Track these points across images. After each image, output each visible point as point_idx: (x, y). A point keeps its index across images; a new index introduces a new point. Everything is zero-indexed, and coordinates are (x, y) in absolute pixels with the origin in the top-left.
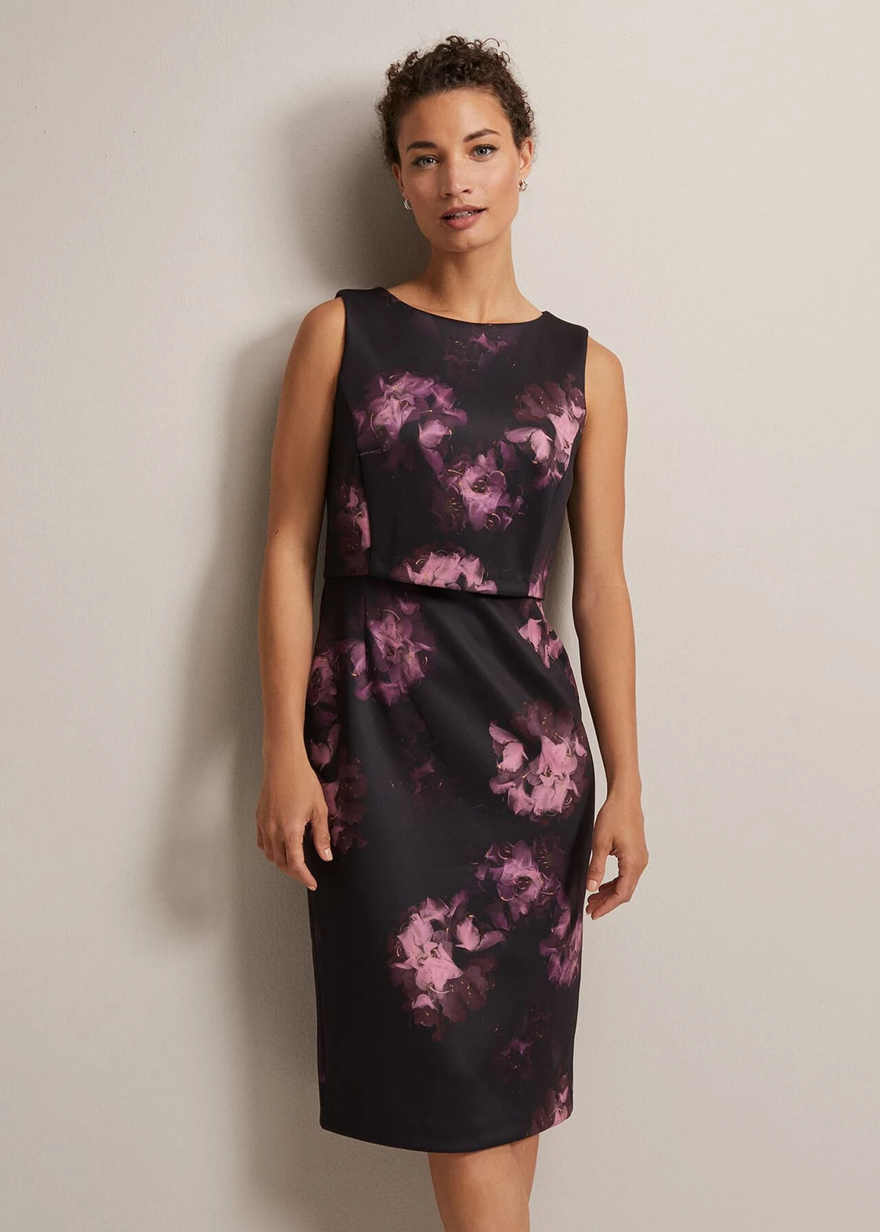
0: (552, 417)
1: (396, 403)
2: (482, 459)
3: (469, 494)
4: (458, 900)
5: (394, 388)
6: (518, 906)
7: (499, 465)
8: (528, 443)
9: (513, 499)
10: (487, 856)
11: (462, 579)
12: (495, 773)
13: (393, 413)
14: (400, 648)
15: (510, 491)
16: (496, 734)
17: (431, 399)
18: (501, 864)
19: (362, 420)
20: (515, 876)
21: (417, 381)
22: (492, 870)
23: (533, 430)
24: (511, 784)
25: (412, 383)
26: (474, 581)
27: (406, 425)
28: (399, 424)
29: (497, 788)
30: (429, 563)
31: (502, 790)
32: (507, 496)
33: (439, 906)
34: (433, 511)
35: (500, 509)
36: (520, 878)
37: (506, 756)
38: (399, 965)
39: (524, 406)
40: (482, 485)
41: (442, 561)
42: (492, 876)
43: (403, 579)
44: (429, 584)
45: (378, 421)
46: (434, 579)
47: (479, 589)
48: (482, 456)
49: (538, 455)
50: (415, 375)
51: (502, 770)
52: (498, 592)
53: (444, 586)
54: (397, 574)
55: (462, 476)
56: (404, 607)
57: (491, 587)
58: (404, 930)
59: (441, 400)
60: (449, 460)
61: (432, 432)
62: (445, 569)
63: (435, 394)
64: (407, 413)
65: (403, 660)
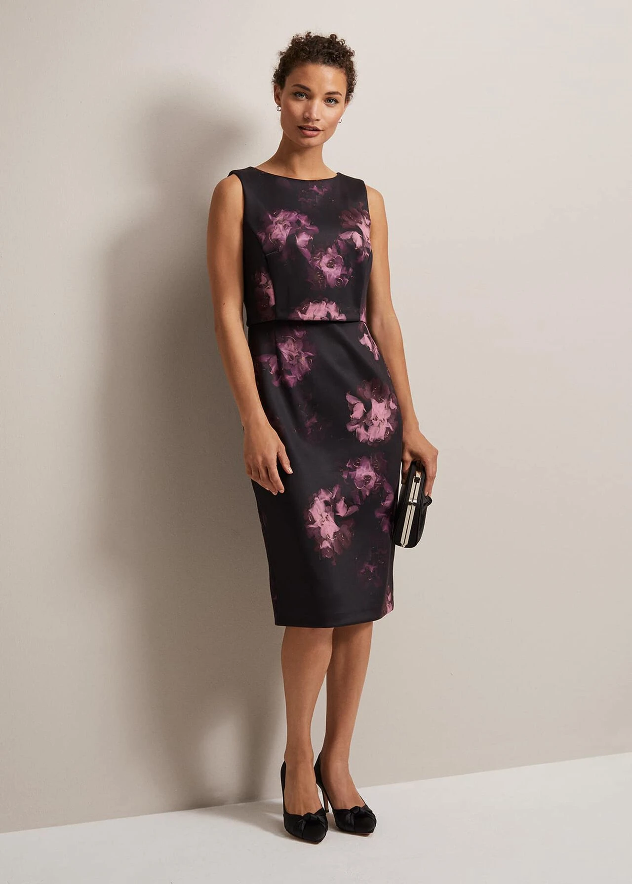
0: (359, 225)
1: (281, 226)
2: (330, 250)
3: (325, 269)
4: (336, 490)
5: (278, 219)
6: (365, 491)
7: (339, 252)
8: (352, 239)
9: (348, 270)
10: (347, 466)
11: (328, 314)
12: (349, 420)
13: (281, 231)
14: (297, 356)
15: (346, 265)
16: (350, 399)
17: (298, 222)
18: (355, 469)
19: (264, 237)
20: (363, 475)
21: (289, 213)
22: (350, 473)
23: (353, 232)
24: (357, 425)
25: (287, 215)
26: (335, 315)
27: (289, 237)
28: (285, 237)
29: (351, 428)
30: (310, 308)
31: (353, 429)
32: (345, 268)
33: (327, 493)
34: (309, 280)
35: (342, 275)
36: (366, 476)
37: (355, 411)
38: (311, 526)
39: (344, 221)
40: (332, 263)
41: (317, 306)
42: (350, 477)
43: (296, 319)
44: (312, 319)
45: (273, 237)
46: (314, 316)
47: (338, 319)
48: (330, 249)
49: (357, 245)
50: (287, 211)
51: (352, 418)
52: (347, 319)
53: (320, 320)
54: (293, 317)
55: (321, 261)
56: (297, 333)
57: (343, 317)
58: (312, 507)
59: (303, 222)
60: (313, 253)
61: (302, 239)
62: (319, 310)
63: (300, 219)
64: (288, 230)
65: (298, 362)
